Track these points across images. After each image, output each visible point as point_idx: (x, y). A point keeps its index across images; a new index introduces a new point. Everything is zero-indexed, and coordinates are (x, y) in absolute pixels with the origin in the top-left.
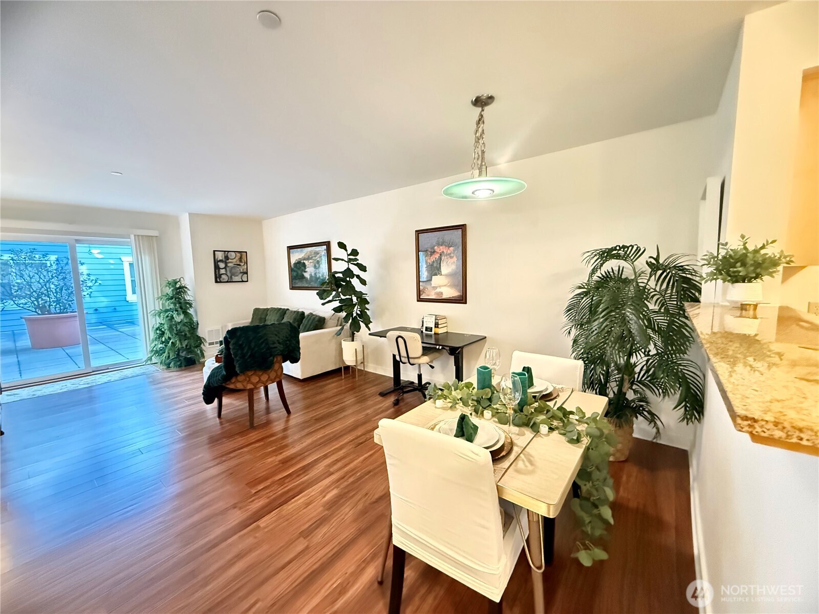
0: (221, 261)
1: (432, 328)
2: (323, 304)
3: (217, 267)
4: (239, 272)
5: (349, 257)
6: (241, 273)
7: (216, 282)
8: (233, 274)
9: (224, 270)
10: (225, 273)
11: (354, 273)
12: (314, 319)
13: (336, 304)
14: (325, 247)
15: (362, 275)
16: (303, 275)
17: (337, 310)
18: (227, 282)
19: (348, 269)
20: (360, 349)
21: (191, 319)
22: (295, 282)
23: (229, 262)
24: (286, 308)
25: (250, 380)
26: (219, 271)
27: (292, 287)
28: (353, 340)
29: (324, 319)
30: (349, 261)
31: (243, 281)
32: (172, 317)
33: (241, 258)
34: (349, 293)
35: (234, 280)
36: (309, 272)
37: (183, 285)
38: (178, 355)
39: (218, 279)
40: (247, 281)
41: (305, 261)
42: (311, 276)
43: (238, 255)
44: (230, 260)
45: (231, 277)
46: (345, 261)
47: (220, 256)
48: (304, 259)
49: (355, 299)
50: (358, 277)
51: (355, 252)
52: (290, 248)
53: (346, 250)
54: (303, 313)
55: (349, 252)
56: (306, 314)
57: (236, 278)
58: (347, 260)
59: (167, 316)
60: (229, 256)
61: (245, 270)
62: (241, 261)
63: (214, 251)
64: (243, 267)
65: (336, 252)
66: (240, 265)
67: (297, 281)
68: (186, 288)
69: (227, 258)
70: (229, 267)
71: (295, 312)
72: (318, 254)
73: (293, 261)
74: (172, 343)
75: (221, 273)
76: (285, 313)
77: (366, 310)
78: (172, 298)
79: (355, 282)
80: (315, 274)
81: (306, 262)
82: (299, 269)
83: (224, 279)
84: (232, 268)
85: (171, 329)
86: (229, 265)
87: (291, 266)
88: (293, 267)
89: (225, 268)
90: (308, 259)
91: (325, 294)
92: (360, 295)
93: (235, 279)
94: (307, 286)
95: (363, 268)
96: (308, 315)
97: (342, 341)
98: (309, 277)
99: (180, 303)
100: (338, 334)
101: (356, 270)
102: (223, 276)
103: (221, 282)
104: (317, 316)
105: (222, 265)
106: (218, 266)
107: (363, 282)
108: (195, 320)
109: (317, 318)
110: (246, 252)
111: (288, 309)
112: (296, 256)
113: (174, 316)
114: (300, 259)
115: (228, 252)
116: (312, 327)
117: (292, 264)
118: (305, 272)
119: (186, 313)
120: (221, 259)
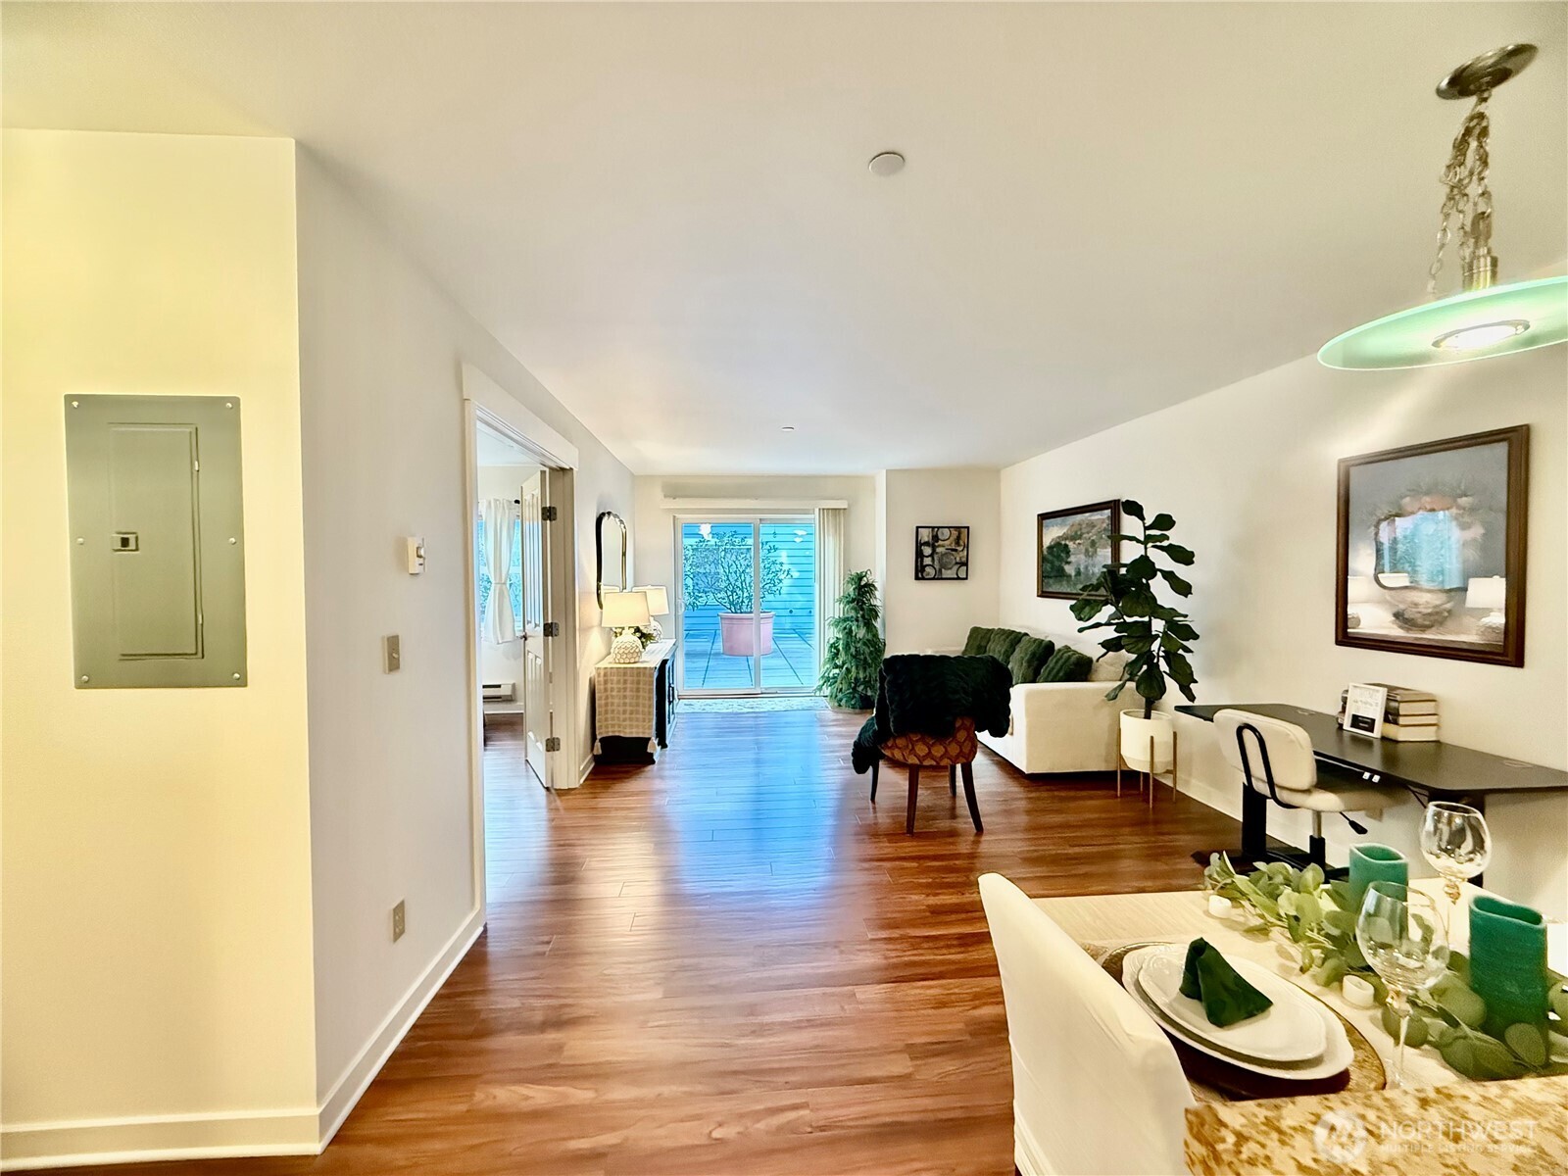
0: (927, 544)
1: (1373, 721)
2: (1081, 630)
3: (919, 555)
4: (954, 562)
5: (1148, 532)
6: (957, 563)
7: (917, 578)
8: (943, 566)
9: (930, 558)
10: (930, 563)
11: (1157, 567)
12: (1069, 657)
13: (1110, 633)
14: (1108, 512)
15: (1181, 571)
16: (1063, 570)
17: (1110, 645)
18: (933, 579)
19: (1144, 559)
20: (1164, 738)
21: (876, 635)
22: (1048, 583)
23: (939, 546)
24: (1023, 632)
25: (913, 748)
26: (922, 561)
27: (1043, 592)
28: (1148, 716)
29: (1090, 660)
30: (1148, 539)
31: (958, 578)
32: (851, 631)
33: (958, 538)
34: (1139, 610)
35: (944, 576)
36: (1077, 560)
37: (870, 582)
38: (854, 689)
39: (920, 574)
40: (966, 579)
41: (1067, 542)
42: (1078, 573)
43: (955, 533)
44: (940, 543)
45: (940, 571)
46: (1138, 541)
47: (925, 535)
48: (1066, 539)
49: (1158, 626)
50: (1169, 576)
51: (1165, 522)
52: (1043, 517)
53: (1142, 518)
54: (1051, 645)
55: (1149, 521)
56: (1057, 647)
57: (949, 572)
58: (1142, 539)
59: (845, 628)
60: (940, 537)
61: (964, 559)
62: (958, 544)
63: (918, 528)
64: (961, 554)
65: (1130, 525)
66: (956, 550)
67: (1051, 581)
68: (874, 586)
69: (936, 538)
70: (937, 553)
71: (1036, 640)
72: (1094, 526)
73: (1047, 542)
74: (847, 668)
75: (925, 564)
76: (1019, 641)
77: (1181, 652)
78: (853, 601)
79: (1159, 588)
80: (1086, 567)
81: (1071, 545)
82: (1058, 557)
83: (928, 574)
84: (943, 555)
85: (847, 646)
86: (939, 550)
87: (1042, 552)
88: (1045, 553)
89: (932, 555)
90: (1073, 538)
91: (1087, 609)
92: (1168, 615)
93: (946, 573)
94: (1069, 590)
95: (1183, 556)
96: (1059, 650)
97: (1122, 716)
98: (1073, 574)
99: (862, 609)
100: (1113, 696)
101: (1162, 560)
102: (928, 569)
103: (923, 579)
104: (1075, 652)
105: (927, 551)
106: (921, 550)
107: (1182, 588)
108: (881, 636)
109: (1073, 658)
110: (968, 528)
111: (1026, 634)
112: (1054, 532)
113: (853, 628)
114: (1059, 537)
115: (939, 528)
116: (1061, 674)
117: (1045, 547)
118: (1069, 563)
119: (869, 626)
120: (926, 539)
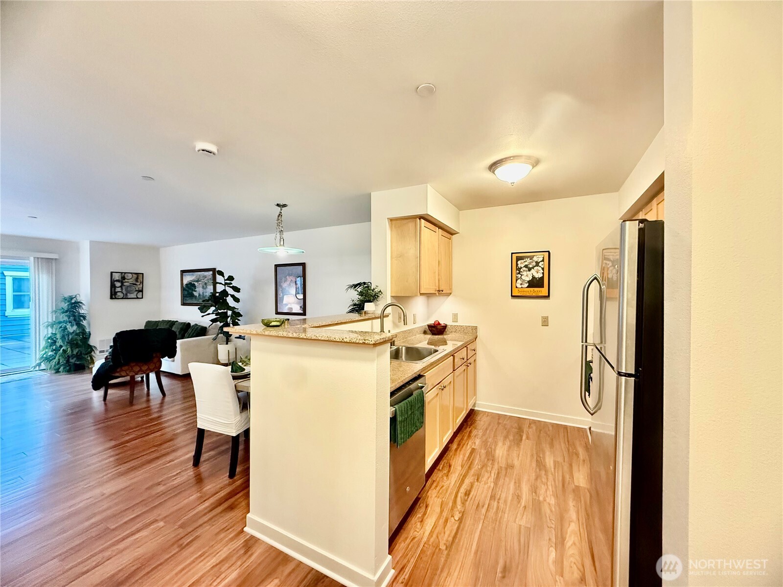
0: (118, 281)
2: (203, 316)
3: (113, 286)
4: (135, 290)
5: (226, 282)
6: (136, 291)
7: (111, 298)
8: (128, 292)
9: (120, 288)
10: (120, 291)
11: (229, 293)
12: (197, 328)
13: (214, 316)
14: (211, 272)
15: (236, 294)
16: (193, 294)
17: (213, 321)
18: (122, 298)
19: (225, 290)
20: (232, 351)
21: (84, 330)
22: (186, 299)
23: (125, 282)
24: (175, 320)
25: (132, 369)
26: (115, 289)
27: (184, 303)
28: (227, 344)
29: (206, 328)
30: (226, 284)
31: (138, 298)
32: (65, 328)
33: (137, 278)
34: (223, 308)
35: (128, 297)
36: (199, 291)
37: (79, 301)
38: (68, 361)
39: (113, 295)
40: (142, 298)
41: (195, 283)
42: (199, 295)
43: (135, 276)
44: (126, 280)
45: (126, 295)
46: (222, 284)
47: (117, 277)
48: (194, 281)
49: (230, 313)
50: (233, 296)
51: (231, 278)
52: (183, 272)
53: (224, 277)
54: (189, 324)
55: (226, 278)
56: (191, 325)
57: (132, 295)
58: (224, 284)
59: (61, 327)
60: (126, 277)
61: (140, 289)
62: (137, 281)
63: (112, 273)
64: (139, 286)
65: (219, 279)
66: (136, 284)
67: (188, 299)
68: (82, 303)
69: (123, 278)
70: (124, 286)
71: (182, 323)
72: (206, 277)
73: (185, 282)
74: (63, 350)
75: (117, 291)
76: (174, 324)
77: (237, 321)
78: (66, 312)
79: (230, 300)
80: (203, 293)
81: (196, 283)
82: (190, 289)
83: (119, 296)
84: (128, 287)
85: (63, 337)
86: (125, 284)
87: (183, 286)
88: (184, 287)
89: (121, 287)
90: (198, 281)
91: (205, 308)
92: (233, 309)
93: (130, 296)
94: (196, 302)
95: (237, 290)
96: (193, 326)
97: (218, 345)
98: (197, 295)
99: (74, 316)
100: (215, 339)
101: (230, 291)
102: (118, 294)
103: (116, 298)
104: (200, 326)
105: (118, 284)
106: (115, 285)
107: (237, 300)
108: (87, 330)
109: (199, 328)
110: (143, 274)
111: (177, 321)
112: (188, 279)
113: (68, 326)
114: (191, 281)
115: (125, 273)
116: (195, 334)
117: (184, 284)
118: (196, 291)
119: (79, 325)
120: (118, 279)
